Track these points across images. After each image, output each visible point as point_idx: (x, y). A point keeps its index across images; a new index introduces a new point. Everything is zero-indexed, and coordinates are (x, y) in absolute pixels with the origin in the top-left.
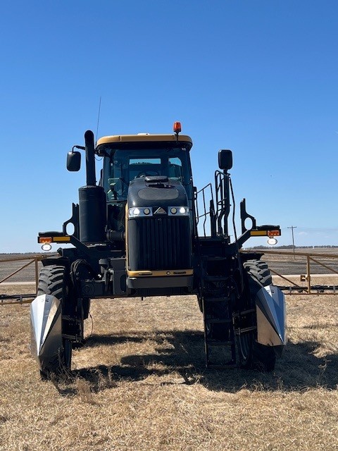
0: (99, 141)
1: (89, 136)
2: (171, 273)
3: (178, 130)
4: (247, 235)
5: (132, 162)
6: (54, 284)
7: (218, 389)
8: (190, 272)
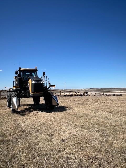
0: (21, 69)
1: (20, 68)
2: (40, 93)
3: (36, 68)
4: (50, 87)
5: (27, 73)
6: (16, 95)
7: (48, 112)
8: (43, 93)
